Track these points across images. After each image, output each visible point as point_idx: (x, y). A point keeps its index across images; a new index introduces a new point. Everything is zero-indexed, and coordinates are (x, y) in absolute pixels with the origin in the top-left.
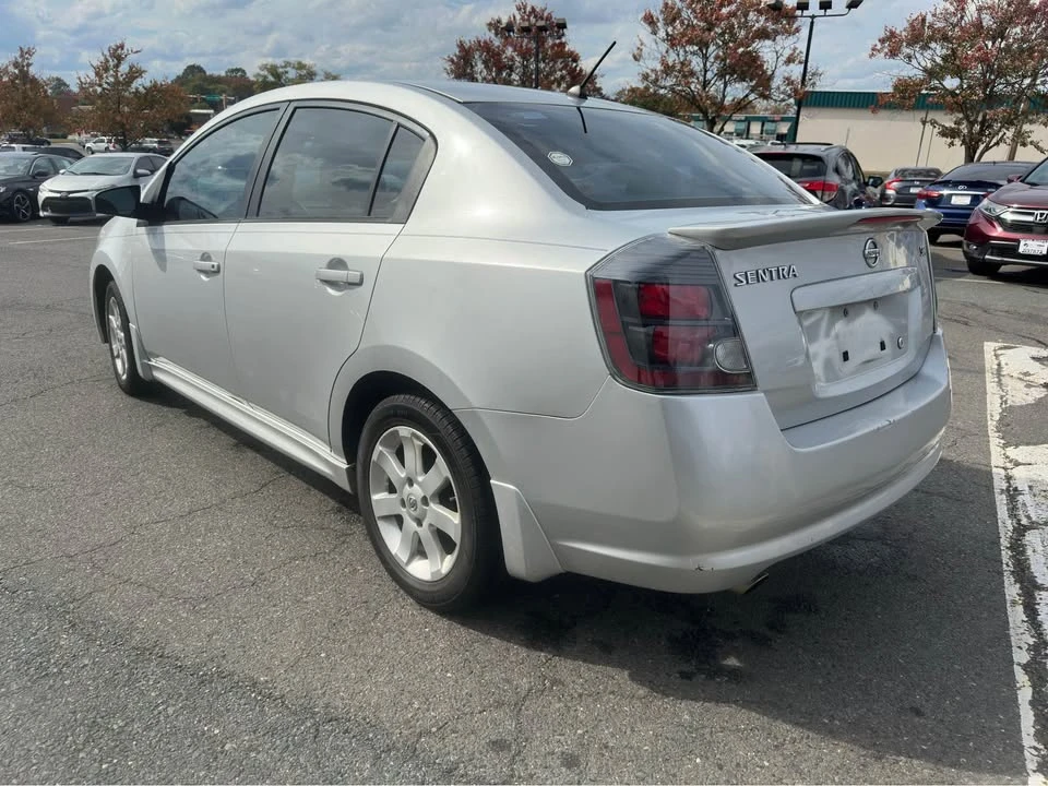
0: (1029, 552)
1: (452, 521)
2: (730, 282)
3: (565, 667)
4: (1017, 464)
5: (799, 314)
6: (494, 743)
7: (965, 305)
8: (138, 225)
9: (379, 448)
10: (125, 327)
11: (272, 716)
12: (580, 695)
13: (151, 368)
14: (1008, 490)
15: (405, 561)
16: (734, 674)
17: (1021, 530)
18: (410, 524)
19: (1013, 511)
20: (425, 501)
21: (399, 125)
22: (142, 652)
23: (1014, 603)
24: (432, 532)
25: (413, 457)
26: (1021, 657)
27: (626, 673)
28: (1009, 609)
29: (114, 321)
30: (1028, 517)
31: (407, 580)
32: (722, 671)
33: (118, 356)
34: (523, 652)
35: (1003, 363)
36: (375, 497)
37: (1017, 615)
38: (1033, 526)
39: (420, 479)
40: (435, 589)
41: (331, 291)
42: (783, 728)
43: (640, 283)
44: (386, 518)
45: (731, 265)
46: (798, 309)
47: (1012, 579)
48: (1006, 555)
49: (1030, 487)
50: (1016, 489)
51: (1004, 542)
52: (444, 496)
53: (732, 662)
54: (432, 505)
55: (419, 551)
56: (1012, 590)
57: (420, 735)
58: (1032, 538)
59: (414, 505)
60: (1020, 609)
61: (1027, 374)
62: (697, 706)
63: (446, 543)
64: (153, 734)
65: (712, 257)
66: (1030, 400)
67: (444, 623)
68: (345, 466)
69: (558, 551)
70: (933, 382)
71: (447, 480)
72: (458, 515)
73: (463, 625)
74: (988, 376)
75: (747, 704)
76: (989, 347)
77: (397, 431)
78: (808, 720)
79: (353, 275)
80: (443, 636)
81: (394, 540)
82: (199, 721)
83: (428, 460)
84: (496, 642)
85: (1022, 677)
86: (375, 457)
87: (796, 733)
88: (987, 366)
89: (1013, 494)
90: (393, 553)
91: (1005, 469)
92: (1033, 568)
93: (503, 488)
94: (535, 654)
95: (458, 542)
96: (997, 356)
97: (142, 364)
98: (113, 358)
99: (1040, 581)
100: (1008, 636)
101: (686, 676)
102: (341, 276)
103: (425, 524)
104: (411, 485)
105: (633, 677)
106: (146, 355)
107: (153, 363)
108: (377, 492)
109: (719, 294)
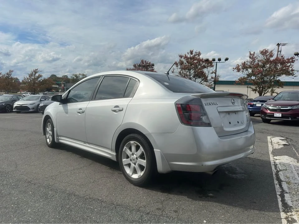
0: (280, 175)
1: (144, 162)
2: (204, 105)
3: (171, 196)
4: (276, 160)
5: (219, 112)
6: (157, 209)
7: (262, 129)
8: (60, 104)
9: (125, 147)
10: (53, 130)
11: (104, 205)
12: (176, 201)
13: (59, 139)
14: (274, 164)
15: (131, 174)
16: (211, 197)
17: (278, 172)
18: (133, 165)
19: (276, 168)
20: (137, 158)
21: (131, 78)
22: (69, 194)
23: (276, 184)
25: (133, 148)
26: (278, 193)
27: (186, 197)
28: (275, 185)
29: (48, 129)
30: (280, 169)
31: (132, 179)
32: (208, 196)
33: (48, 138)
34: (161, 194)
35: (272, 140)
36: (123, 160)
37: (277, 186)
38: (281, 170)
39: (136, 153)
40: (139, 180)
41: (115, 113)
42: (224, 206)
43: (186, 104)
44: (126, 165)
45: (204, 101)
46: (219, 111)
47: (276, 180)
48: (274, 176)
49: (280, 164)
50: (276, 164)
51: (274, 174)
52: (142, 157)
53: (211, 195)
54: (139, 159)
55: (135, 172)
56: (276, 182)
57: (140, 208)
58: (281, 173)
59: (134, 160)
60: (278, 185)
61: (278, 142)
62: (204, 202)
63: (142, 168)
64: (77, 208)
65: (200, 100)
66: (279, 148)
67: (141, 189)
68: (115, 154)
69: (170, 165)
70: (251, 132)
71: (143, 152)
72: (145, 161)
73: (146, 189)
74: (269, 143)
75: (215, 202)
76: (269, 138)
77: (130, 143)
78: (230, 204)
79: (121, 109)
80: (142, 192)
81: (128, 171)
82: (87, 206)
83: (137, 148)
84: (154, 192)
85: (278, 197)
86: (124, 150)
87: (227, 206)
88: (268, 141)
89: (276, 165)
90: (128, 173)
91: (274, 161)
92: (281, 178)
93: (157, 151)
94: (164, 194)
95: (145, 166)
96: (271, 139)
97: (57, 138)
98: (46, 139)
99: (282, 180)
100: (275, 190)
101: (200, 197)
102: (117, 109)
103: (137, 164)
104: (133, 155)
105: (188, 197)
106: (58, 136)
107: (60, 138)
108: (124, 159)
109: (202, 106)
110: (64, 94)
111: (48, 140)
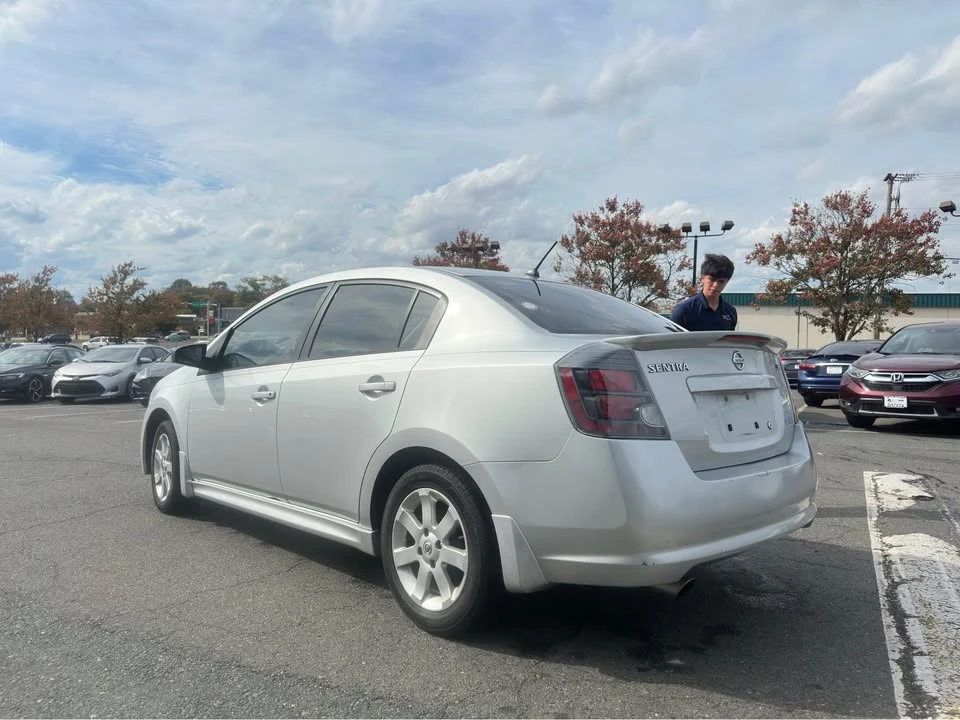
0: (901, 597)
1: (460, 557)
2: (646, 370)
3: (549, 667)
4: (891, 546)
5: (692, 393)
6: (503, 708)
7: (847, 448)
8: (199, 374)
9: (401, 509)
10: (174, 458)
11: (332, 696)
12: (564, 682)
13: (193, 486)
14: (884, 562)
15: (420, 598)
16: (678, 669)
17: (894, 585)
18: (425, 567)
19: (888, 575)
20: (438, 545)
21: (420, 291)
22: (224, 664)
23: (889, 626)
24: (443, 569)
25: (428, 512)
26: (894, 655)
27: (597, 670)
28: (885, 630)
29: (162, 454)
30: (900, 577)
31: (421, 614)
32: (670, 667)
33: (159, 483)
34: (517, 660)
35: (879, 485)
36: (395, 551)
37: (891, 634)
38: (903, 582)
39: (434, 528)
40: (446, 615)
41: (369, 398)
42: (716, 697)
43: (589, 369)
44: (404, 567)
45: (645, 359)
46: (692, 390)
47: (888, 614)
48: (882, 600)
49: (901, 560)
50: (890, 561)
51: (881, 592)
52: (454, 539)
53: (677, 662)
54: (444, 546)
55: (433, 589)
56: (887, 619)
57: (447, 706)
58: (902, 589)
59: (429, 549)
60: (894, 630)
61: (898, 491)
62: (653, 686)
63: (454, 575)
64: (245, 707)
65: (632, 354)
66: (902, 507)
67: (453, 645)
68: (370, 532)
69: (543, 564)
71: (457, 522)
72: (464, 553)
73: (468, 645)
74: (867, 493)
75: (690, 684)
76: (868, 475)
77: (417, 493)
78: (737, 692)
79: (388, 384)
80: (453, 653)
81: (411, 586)
82: (279, 700)
83: (440, 510)
84: (495, 655)
85: (894, 666)
86: (397, 518)
87: (727, 699)
88: (866, 486)
89: (888, 565)
90: (410, 594)
91: (883, 550)
92: (903, 606)
93: (501, 520)
94: (525, 661)
95: (465, 571)
96: (874, 480)
97: (187, 483)
98: (154, 485)
99: (908, 613)
100: (885, 645)
101: (640, 670)
102: (378, 387)
103: (438, 564)
104: (427, 534)
105: (602, 671)
106: (190, 475)
107: (196, 481)
108: (398, 547)
109: (637, 375)
110: (214, 342)
111: (159, 490)
